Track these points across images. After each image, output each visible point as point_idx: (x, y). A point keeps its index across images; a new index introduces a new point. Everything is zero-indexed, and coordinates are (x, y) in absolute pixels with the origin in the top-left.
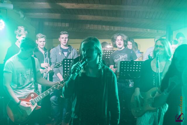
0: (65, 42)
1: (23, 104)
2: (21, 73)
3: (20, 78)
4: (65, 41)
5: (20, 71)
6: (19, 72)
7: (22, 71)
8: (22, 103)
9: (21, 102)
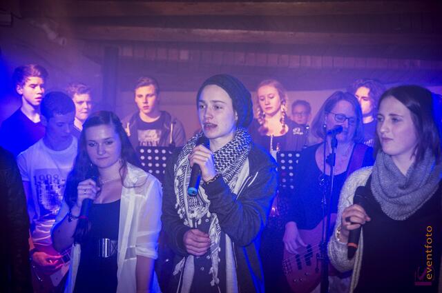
0: (145, 105)
1: (38, 258)
2: (46, 182)
3: (42, 194)
4: (146, 102)
5: (42, 178)
6: (40, 179)
7: (47, 176)
8: (37, 256)
9: (36, 253)
